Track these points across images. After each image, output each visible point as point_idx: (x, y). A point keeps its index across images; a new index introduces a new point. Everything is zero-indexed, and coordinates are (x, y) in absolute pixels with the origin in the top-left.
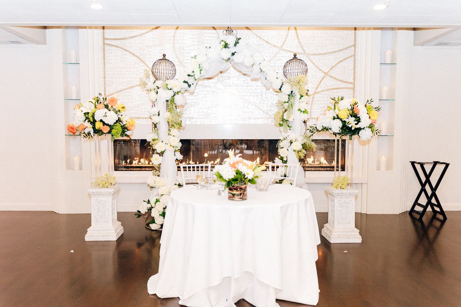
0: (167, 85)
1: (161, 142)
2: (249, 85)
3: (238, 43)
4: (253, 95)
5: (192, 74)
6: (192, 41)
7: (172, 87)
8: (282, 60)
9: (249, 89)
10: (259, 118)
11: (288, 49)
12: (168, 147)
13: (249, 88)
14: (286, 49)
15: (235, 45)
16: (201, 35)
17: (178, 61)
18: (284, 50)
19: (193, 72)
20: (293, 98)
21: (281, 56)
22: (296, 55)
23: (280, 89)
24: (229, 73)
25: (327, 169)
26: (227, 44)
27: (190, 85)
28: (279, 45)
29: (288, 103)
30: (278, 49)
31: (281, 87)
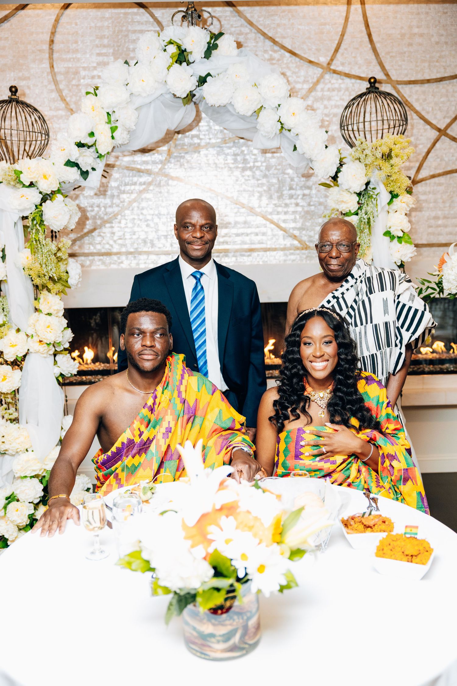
0: (18, 173)
1: (14, 331)
2: (249, 165)
3: (216, 47)
4: (259, 192)
5: (89, 141)
6: (99, 54)
7: (34, 181)
8: (329, 99)
9: (248, 176)
10: (275, 249)
11: (346, 70)
12: (34, 345)
13: (248, 173)
14: (340, 69)
15: (208, 54)
16: (120, 37)
17: (66, 107)
18: (335, 72)
19: (92, 134)
20: (371, 203)
21: (329, 90)
22: (375, 82)
23: (335, 178)
24: (198, 136)
25: (441, 369)
26: (185, 50)
27: (87, 172)
28: (323, 60)
29: (357, 214)
30: (320, 70)
31: (338, 171)
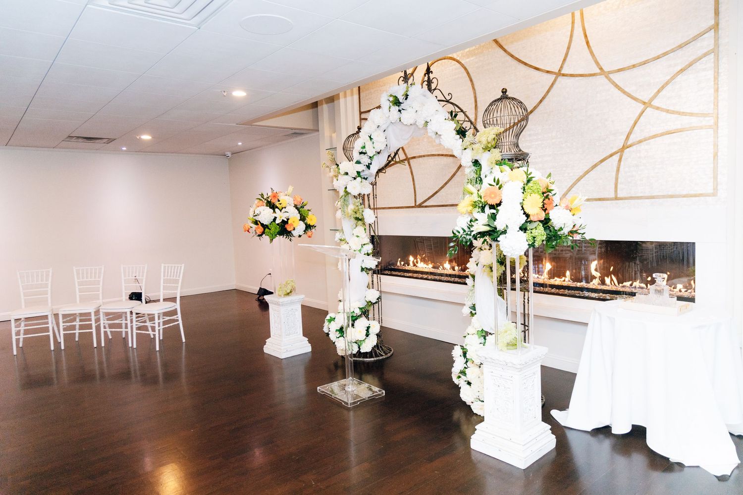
0: (339, 169)
5: (363, 151)
14: (568, 72)
19: (364, 147)
22: (506, 92)
26: (398, 98)
27: (368, 166)
28: (557, 69)
30: (554, 76)
